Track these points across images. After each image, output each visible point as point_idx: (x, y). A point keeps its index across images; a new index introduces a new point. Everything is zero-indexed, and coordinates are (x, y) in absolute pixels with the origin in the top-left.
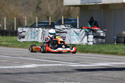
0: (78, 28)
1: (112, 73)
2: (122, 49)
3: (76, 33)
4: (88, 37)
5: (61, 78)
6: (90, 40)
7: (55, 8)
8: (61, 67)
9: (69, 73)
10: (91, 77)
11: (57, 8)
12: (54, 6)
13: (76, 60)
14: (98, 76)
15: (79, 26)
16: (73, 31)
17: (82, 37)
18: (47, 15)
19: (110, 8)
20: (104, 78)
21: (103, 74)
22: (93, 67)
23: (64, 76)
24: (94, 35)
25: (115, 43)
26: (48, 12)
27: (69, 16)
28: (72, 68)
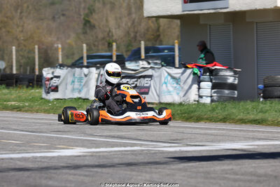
0: (177, 66)
1: (254, 165)
2: (276, 111)
3: (173, 78)
4: (199, 85)
5: (140, 178)
6: (203, 92)
7: (126, 25)
8: (140, 154)
9: (158, 166)
10: (208, 173)
11: (129, 24)
12: (125, 20)
13: (172, 138)
14: (223, 170)
15: (179, 62)
16: (166, 74)
17: (186, 87)
18: (108, 39)
19: (247, 20)
20: (237, 175)
21: (234, 167)
23: (146, 172)
24: (214, 81)
25: (261, 99)
26: (110, 34)
27: (156, 41)
28: (166, 155)
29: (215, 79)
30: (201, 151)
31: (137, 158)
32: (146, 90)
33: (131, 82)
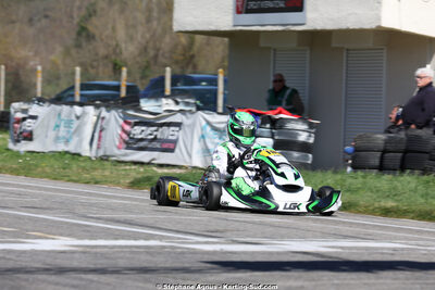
0: (220, 110)
1: (336, 282)
2: (372, 191)
3: (215, 129)
7: (143, 37)
8: (159, 253)
9: (187, 275)
11: (148, 36)
12: (141, 29)
13: (211, 228)
15: (225, 101)
16: (204, 123)
18: (113, 57)
19: (334, 45)
21: (306, 284)
22: (271, 253)
24: (276, 137)
25: (349, 169)
26: (117, 49)
27: (188, 64)
28: (199, 257)
29: (279, 135)
30: (253, 253)
31: (155, 259)
32: (171, 146)
33: (149, 132)
